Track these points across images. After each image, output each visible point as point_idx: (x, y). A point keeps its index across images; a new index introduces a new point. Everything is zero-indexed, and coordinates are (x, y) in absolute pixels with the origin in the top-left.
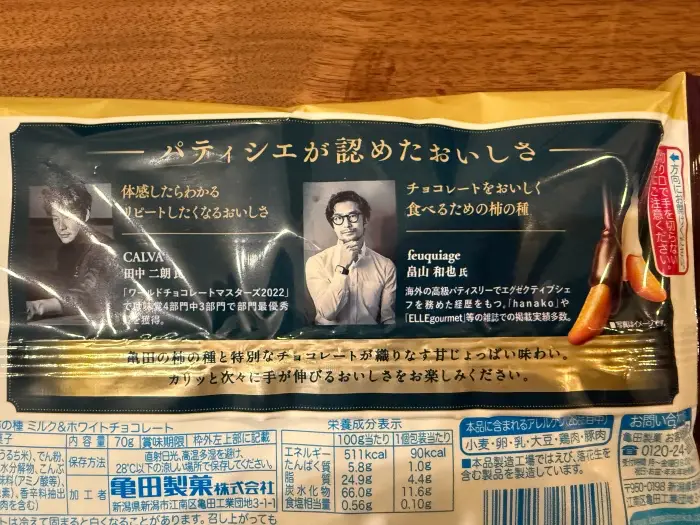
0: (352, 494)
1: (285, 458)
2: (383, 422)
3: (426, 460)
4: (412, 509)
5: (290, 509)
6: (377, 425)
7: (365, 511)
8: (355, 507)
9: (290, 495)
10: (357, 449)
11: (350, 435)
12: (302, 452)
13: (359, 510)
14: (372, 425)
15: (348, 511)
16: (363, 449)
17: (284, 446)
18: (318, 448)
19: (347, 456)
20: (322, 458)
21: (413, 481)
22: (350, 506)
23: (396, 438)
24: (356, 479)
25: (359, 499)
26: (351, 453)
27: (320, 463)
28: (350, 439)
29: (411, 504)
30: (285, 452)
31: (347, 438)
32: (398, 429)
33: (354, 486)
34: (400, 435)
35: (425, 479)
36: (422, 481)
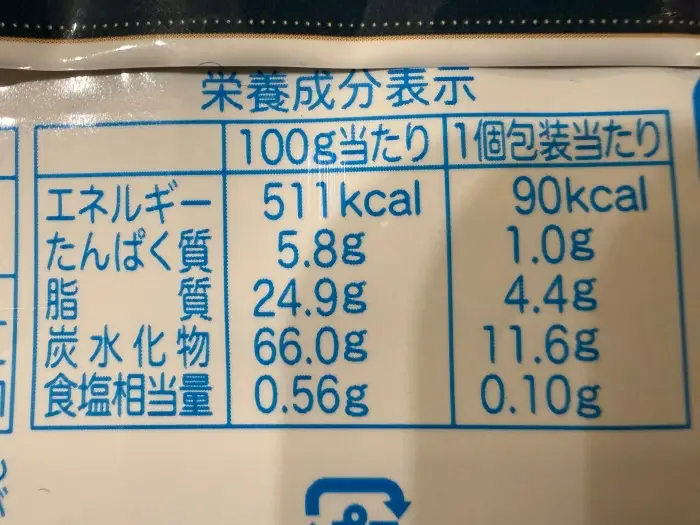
0: (291, 352)
1: (48, 230)
2: (406, 76)
3: (573, 220)
4: (524, 417)
5: (62, 419)
6: (381, 94)
7: (340, 417)
8: (302, 401)
9: (64, 367)
10: (308, 181)
11: (284, 130)
12: (108, 202)
13: (316, 416)
14: (363, 93)
15: (276, 417)
16: (333, 181)
17: (45, 185)
18: (163, 183)
19: (274, 208)
20: (179, 220)
21: (522, 302)
22: (285, 397)
23: (454, 134)
24: (307, 299)
25: (318, 370)
26: (288, 195)
27: (174, 238)
28: (285, 146)
29: (517, 394)
30: (49, 205)
31: (272, 139)
32: (464, 105)
33: (300, 321)
34: (472, 125)
35: (569, 294)
36: (561, 302)
